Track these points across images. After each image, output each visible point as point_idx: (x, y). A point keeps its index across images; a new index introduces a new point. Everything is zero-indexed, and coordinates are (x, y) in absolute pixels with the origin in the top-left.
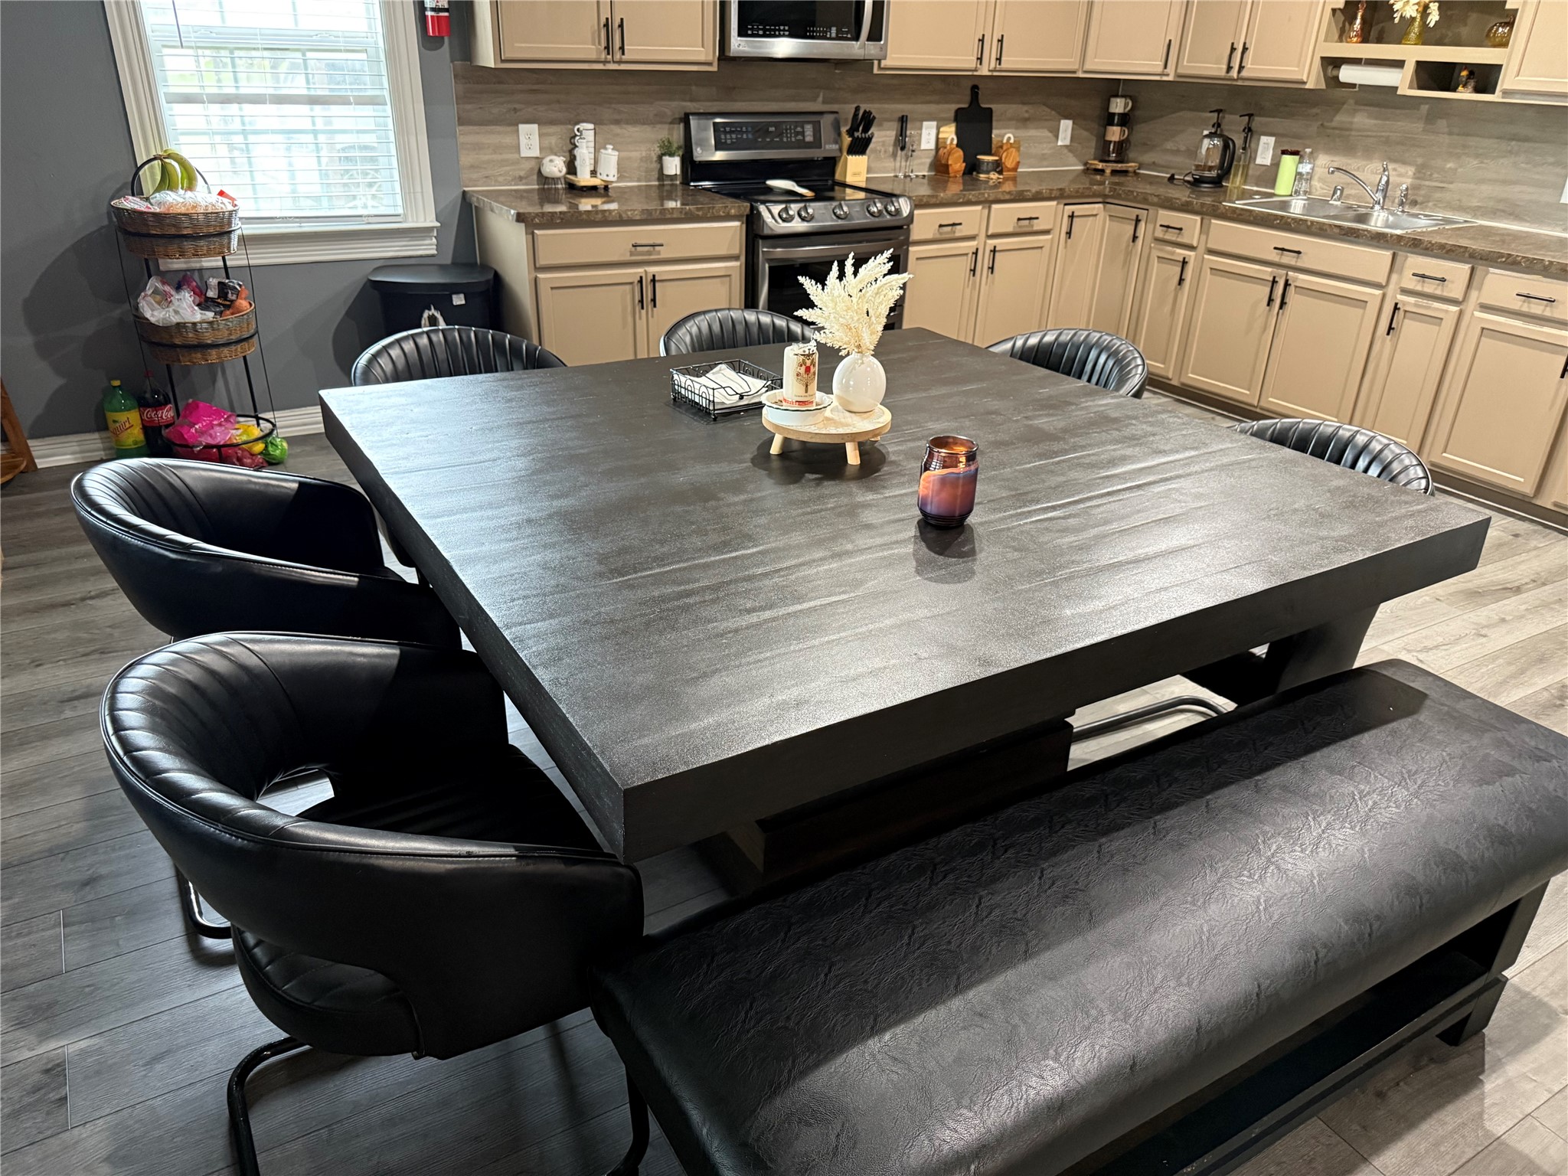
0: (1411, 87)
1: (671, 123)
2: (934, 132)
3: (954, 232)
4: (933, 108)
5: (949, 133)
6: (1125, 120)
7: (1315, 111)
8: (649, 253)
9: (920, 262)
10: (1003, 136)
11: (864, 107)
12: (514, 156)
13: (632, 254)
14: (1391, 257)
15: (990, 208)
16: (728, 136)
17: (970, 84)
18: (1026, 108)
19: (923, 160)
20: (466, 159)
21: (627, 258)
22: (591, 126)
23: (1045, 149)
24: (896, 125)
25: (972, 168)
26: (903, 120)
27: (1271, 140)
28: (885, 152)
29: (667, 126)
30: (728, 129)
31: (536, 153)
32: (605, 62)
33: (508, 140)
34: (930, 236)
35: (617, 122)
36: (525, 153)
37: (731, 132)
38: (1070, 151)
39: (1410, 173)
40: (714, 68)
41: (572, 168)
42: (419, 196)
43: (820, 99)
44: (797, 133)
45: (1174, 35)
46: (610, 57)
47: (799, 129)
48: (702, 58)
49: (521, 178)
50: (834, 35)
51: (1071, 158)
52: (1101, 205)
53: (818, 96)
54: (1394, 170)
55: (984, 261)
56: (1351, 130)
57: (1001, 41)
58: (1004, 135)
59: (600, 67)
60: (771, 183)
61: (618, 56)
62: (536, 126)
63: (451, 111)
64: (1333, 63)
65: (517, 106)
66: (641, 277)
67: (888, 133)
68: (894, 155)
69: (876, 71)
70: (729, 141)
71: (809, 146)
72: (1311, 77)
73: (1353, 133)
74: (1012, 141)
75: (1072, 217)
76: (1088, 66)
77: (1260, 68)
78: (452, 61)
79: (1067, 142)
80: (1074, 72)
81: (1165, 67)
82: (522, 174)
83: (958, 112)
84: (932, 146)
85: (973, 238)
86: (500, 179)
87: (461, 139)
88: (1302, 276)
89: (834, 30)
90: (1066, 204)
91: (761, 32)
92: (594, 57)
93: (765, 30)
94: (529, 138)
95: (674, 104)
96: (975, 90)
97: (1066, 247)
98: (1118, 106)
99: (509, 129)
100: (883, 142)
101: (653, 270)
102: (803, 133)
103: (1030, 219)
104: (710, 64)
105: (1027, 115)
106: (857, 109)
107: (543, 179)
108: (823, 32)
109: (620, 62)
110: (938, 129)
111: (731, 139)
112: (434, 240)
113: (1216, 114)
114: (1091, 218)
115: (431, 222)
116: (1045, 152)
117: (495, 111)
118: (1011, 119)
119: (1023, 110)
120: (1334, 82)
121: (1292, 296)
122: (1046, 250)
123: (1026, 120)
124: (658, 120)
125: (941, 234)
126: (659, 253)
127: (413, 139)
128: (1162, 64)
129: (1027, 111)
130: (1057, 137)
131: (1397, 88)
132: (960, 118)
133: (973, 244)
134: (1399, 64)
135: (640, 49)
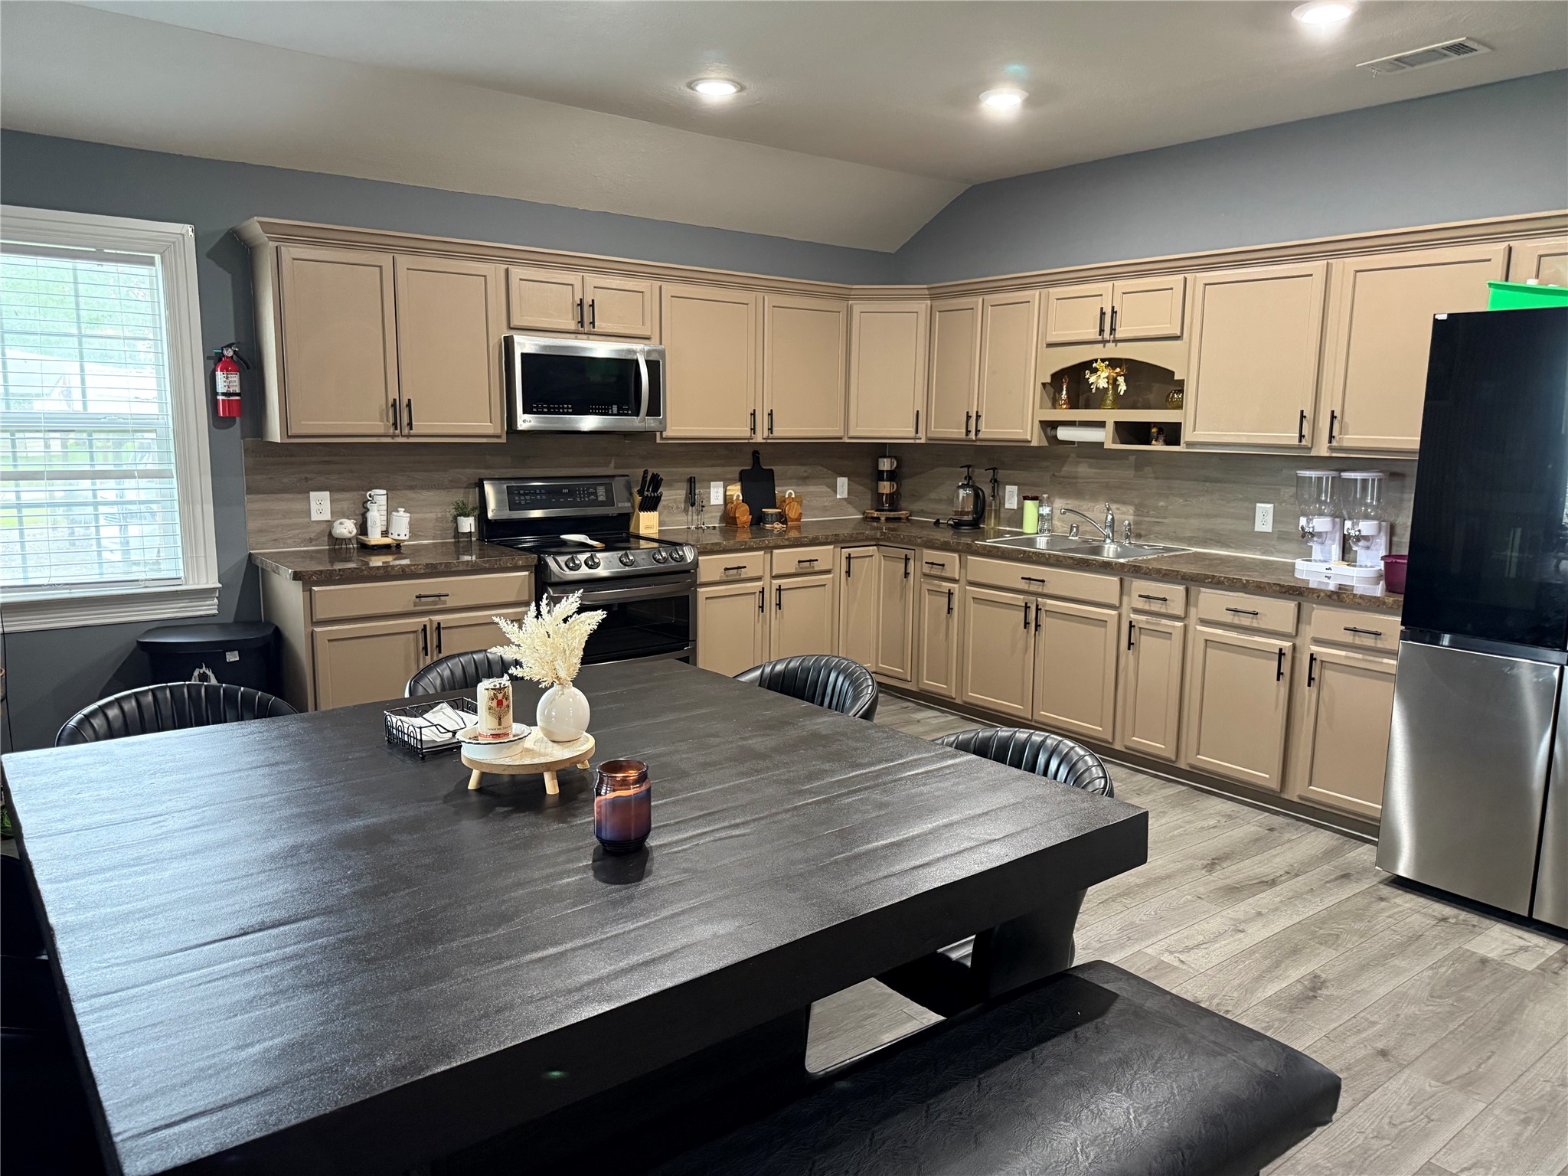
0: (1114, 442)
1: (466, 488)
2: (721, 490)
3: (740, 574)
4: (718, 470)
5: (735, 491)
6: (892, 476)
7: (1045, 464)
8: (435, 603)
9: (709, 601)
10: (785, 493)
11: (655, 471)
12: (307, 520)
13: (415, 605)
14: (1119, 582)
15: (772, 553)
16: (522, 498)
17: (750, 450)
18: (804, 468)
19: (714, 514)
20: (252, 525)
21: (411, 608)
22: (384, 492)
23: (826, 502)
24: (685, 485)
25: (758, 520)
26: (691, 482)
27: (1015, 488)
28: (677, 508)
29: (462, 490)
30: (522, 492)
31: (327, 516)
32: (393, 436)
33: (298, 506)
34: (717, 578)
35: (411, 488)
36: (315, 517)
37: (525, 494)
38: (849, 503)
39: (1131, 511)
40: (503, 440)
41: (363, 529)
42: (202, 559)
43: (612, 465)
44: (592, 494)
45: (920, 406)
46: (398, 432)
47: (591, 490)
48: (491, 431)
49: (311, 540)
50: (615, 412)
51: (851, 509)
52: (875, 547)
53: (610, 462)
54: (1118, 509)
55: (771, 598)
56: (1076, 478)
57: (771, 414)
58: (786, 491)
59: (389, 440)
60: (564, 537)
61: (406, 431)
62: (328, 493)
63: (242, 482)
64: (1050, 426)
65: (308, 476)
66: (425, 626)
67: (679, 492)
68: (686, 511)
69: (658, 441)
70: (523, 502)
71: (602, 504)
72: (1035, 438)
73: (1079, 480)
74: (793, 496)
75: (849, 558)
76: (852, 433)
77: (993, 430)
78: (242, 438)
79: (845, 496)
80: (841, 438)
81: (917, 433)
82: (312, 536)
83: (742, 472)
84: (721, 501)
85: (759, 579)
86: (289, 541)
87: (249, 506)
88: (1049, 601)
89: (615, 408)
90: (842, 548)
91: (545, 410)
92: (382, 431)
93: (549, 408)
94: (320, 505)
95: (469, 471)
96: (756, 455)
97: (847, 584)
98: (885, 465)
99: (300, 496)
100: (675, 499)
101: (437, 618)
102: (595, 494)
103: (810, 561)
104: (498, 437)
105: (805, 474)
106: (646, 472)
107: (335, 541)
108: (605, 409)
109: (409, 436)
110: (725, 488)
111: (525, 500)
112: (216, 601)
113: (966, 469)
114: (867, 559)
115: (213, 583)
116: (826, 504)
117: (285, 480)
118: (791, 478)
119: (801, 470)
120: (1054, 440)
121: (1045, 620)
122: (829, 587)
123: (808, 477)
124: (453, 485)
125: (727, 576)
126: (445, 602)
127: (198, 508)
128: (913, 430)
129: (805, 471)
130: (836, 492)
131: (1102, 444)
132: (744, 478)
133: (760, 584)
134: (1101, 425)
135: (428, 424)
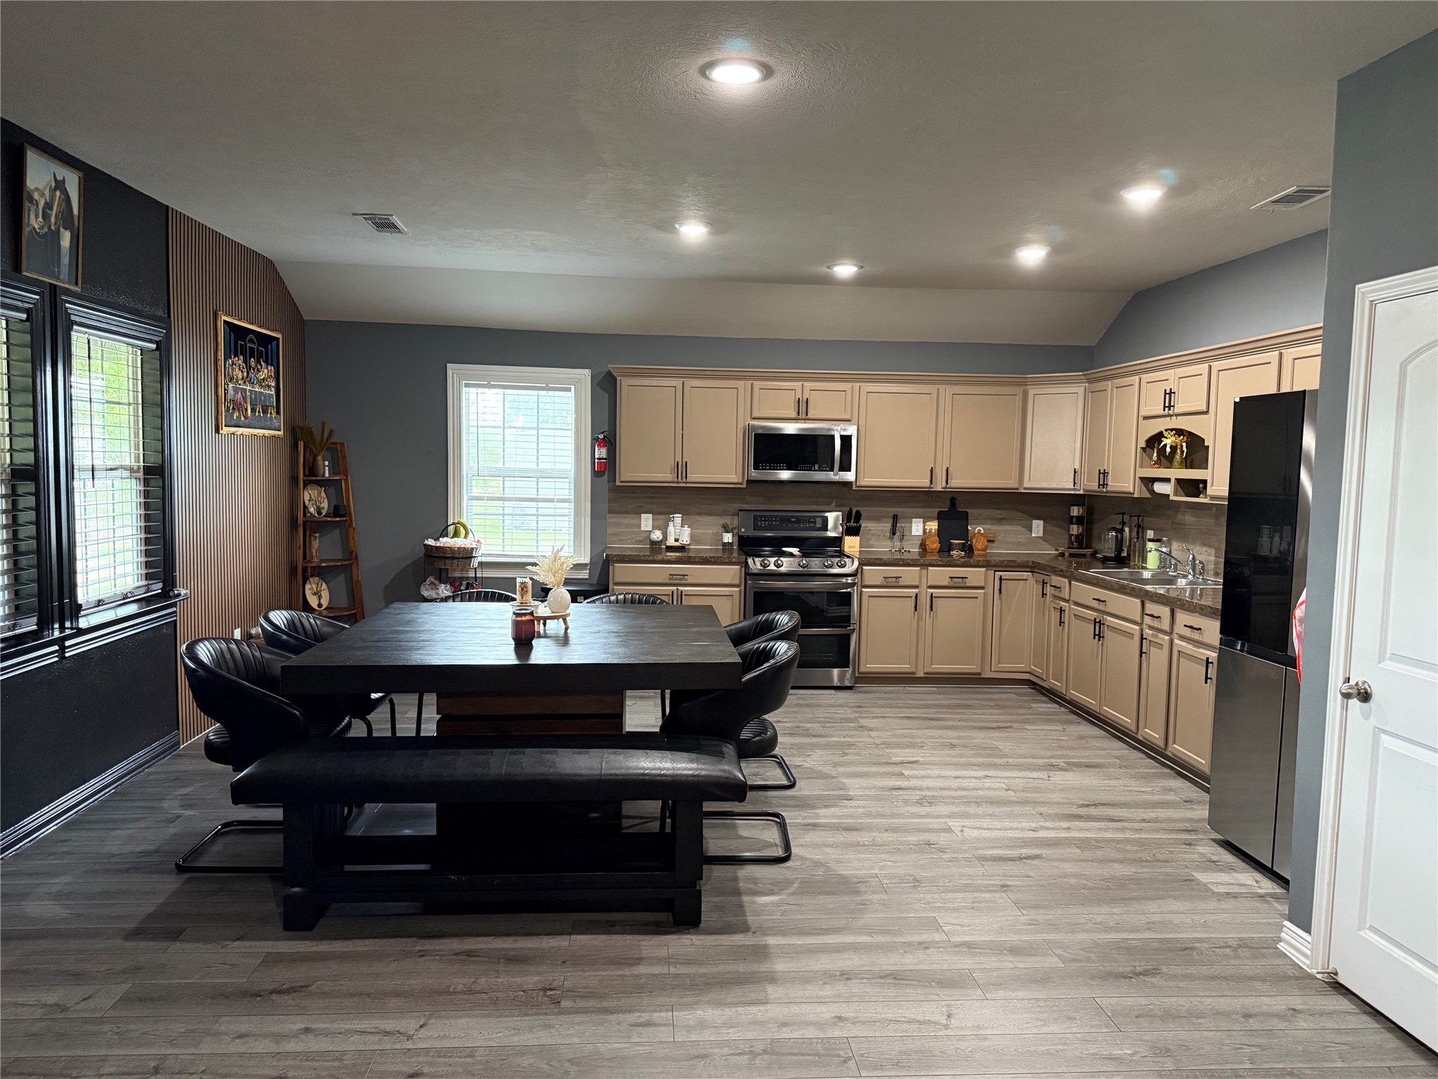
0: (1176, 494)
1: (733, 515)
2: (921, 525)
3: (898, 582)
4: (920, 510)
5: (933, 526)
6: (1079, 520)
7: (1169, 512)
8: (681, 580)
9: (871, 599)
10: (975, 529)
11: (859, 509)
12: (638, 530)
13: (670, 579)
14: (1140, 604)
15: (928, 569)
16: (763, 523)
17: (949, 496)
18: (1000, 512)
19: (914, 542)
20: (610, 531)
21: (668, 581)
22: (680, 515)
23: (1022, 538)
24: (891, 520)
25: (945, 549)
26: (895, 518)
27: (1152, 533)
28: (884, 536)
29: (730, 517)
30: (763, 519)
31: (650, 528)
32: (678, 483)
33: (634, 522)
34: (878, 583)
35: (699, 514)
36: (643, 528)
37: (765, 521)
38: (1044, 541)
39: (1213, 553)
40: (744, 486)
41: (665, 537)
42: (583, 548)
43: (834, 504)
44: (812, 522)
45: (1077, 467)
46: (680, 479)
47: (812, 520)
48: (735, 481)
49: (640, 541)
50: (817, 468)
51: (1046, 545)
53: (832, 503)
54: (1206, 551)
55: (924, 601)
57: (947, 470)
59: (675, 485)
60: (784, 549)
61: (684, 480)
62: (651, 515)
63: (606, 506)
64: (1148, 482)
65: (642, 505)
66: (673, 592)
67: (885, 525)
68: (891, 539)
69: (854, 488)
70: (763, 526)
71: (819, 529)
72: (1139, 492)
74: (982, 532)
75: (1001, 579)
76: (1026, 484)
77: (1115, 484)
78: (608, 482)
79: (1041, 534)
80: (1018, 489)
81: (1076, 486)
82: (641, 539)
83: (940, 513)
84: (921, 533)
85: (916, 587)
86: (628, 541)
87: (609, 520)
88: (1109, 618)
89: (817, 466)
90: (995, 571)
91: (768, 468)
92: (670, 480)
93: (770, 466)
94: (646, 521)
95: (736, 505)
96: (953, 501)
97: (1000, 599)
98: (1075, 511)
99: (636, 516)
100: (883, 530)
101: (680, 588)
102: (815, 523)
104: (742, 484)
105: (1000, 516)
106: (851, 509)
107: (653, 543)
108: (809, 467)
109: (686, 483)
110: (924, 523)
111: (765, 524)
112: (588, 571)
113: (1121, 516)
114: (1022, 582)
115: (586, 560)
116: (1021, 540)
117: (629, 507)
118: (987, 519)
119: (997, 513)
121: (1107, 633)
122: (981, 600)
123: (1003, 519)
124: (725, 513)
125: (887, 582)
126: (687, 580)
127: (583, 520)
128: (1073, 483)
129: (1001, 514)
130: (1031, 532)
131: (1169, 495)
132: (940, 517)
133: (917, 590)
135: (698, 476)
